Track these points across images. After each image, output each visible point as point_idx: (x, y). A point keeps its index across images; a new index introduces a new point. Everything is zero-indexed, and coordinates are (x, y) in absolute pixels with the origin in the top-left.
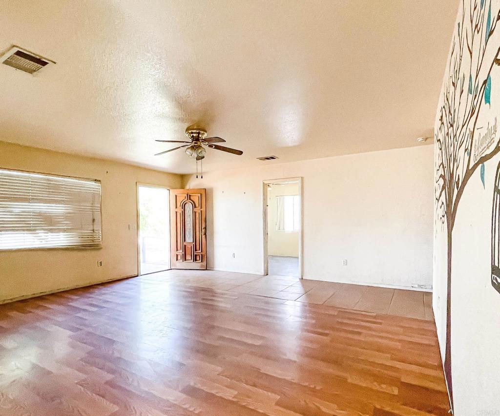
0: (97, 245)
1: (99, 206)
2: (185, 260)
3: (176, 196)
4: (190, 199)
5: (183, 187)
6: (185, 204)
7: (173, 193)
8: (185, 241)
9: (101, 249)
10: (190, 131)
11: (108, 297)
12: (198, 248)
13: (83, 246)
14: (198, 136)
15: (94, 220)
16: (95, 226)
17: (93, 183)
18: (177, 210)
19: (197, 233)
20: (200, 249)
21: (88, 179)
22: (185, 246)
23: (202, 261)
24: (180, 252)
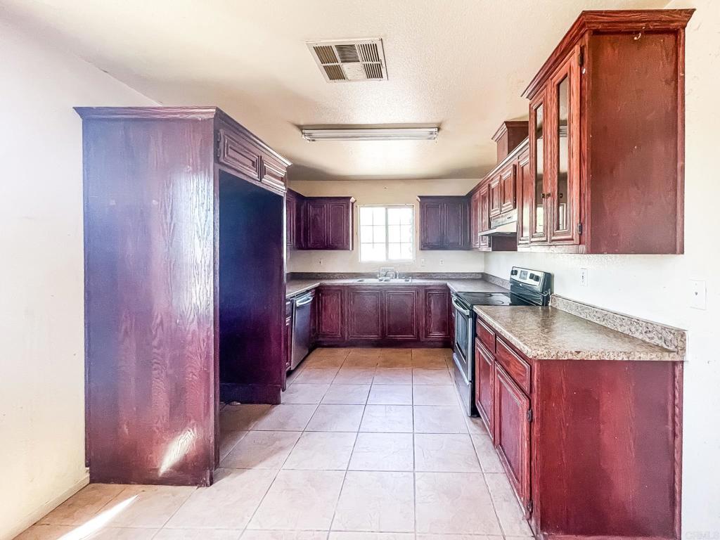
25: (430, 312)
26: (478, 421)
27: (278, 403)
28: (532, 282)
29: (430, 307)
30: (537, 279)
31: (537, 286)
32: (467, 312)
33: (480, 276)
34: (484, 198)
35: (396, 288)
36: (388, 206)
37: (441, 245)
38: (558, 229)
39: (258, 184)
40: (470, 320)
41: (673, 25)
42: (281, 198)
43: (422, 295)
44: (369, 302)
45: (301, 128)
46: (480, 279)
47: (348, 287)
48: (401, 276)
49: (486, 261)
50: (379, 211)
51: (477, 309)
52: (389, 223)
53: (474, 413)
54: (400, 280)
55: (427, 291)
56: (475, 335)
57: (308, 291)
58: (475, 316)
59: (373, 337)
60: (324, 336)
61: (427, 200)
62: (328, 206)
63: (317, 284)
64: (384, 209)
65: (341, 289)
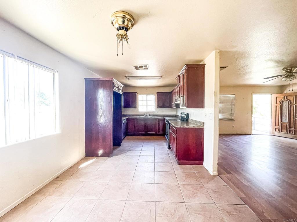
0: (233, 119)
1: (234, 104)
2: (282, 132)
3: (276, 98)
4: (287, 99)
5: (282, 93)
6: (283, 101)
7: (275, 96)
8: (282, 121)
9: (234, 121)
10: (285, 69)
11: (237, 139)
12: (292, 126)
13: (228, 119)
14: (291, 70)
15: (232, 110)
16: (232, 112)
17: (232, 95)
18: (276, 105)
19: (292, 118)
20: (293, 127)
21: (230, 94)
22: (282, 124)
23: (295, 134)
24: (278, 127)
25: (160, 126)
26: (170, 149)
27: (120, 146)
28: (184, 116)
29: (160, 124)
30: (185, 115)
31: (185, 116)
32: (168, 123)
33: (175, 116)
34: (174, 93)
35: (149, 119)
36: (147, 95)
37: (163, 106)
38: (183, 103)
39: (118, 92)
40: (168, 125)
41: (203, 66)
42: (121, 95)
43: (157, 121)
44: (142, 123)
45: (126, 77)
46: (175, 117)
47: (136, 118)
48: (151, 115)
49: (177, 111)
50: (145, 96)
51: (170, 122)
52: (148, 100)
53: (169, 148)
54: (151, 117)
55: (159, 119)
56: (169, 128)
57: (125, 119)
58: (169, 124)
59: (143, 133)
60: (129, 132)
61: (159, 93)
62: (130, 95)
63: (127, 117)
64: (146, 95)
65: (134, 119)
